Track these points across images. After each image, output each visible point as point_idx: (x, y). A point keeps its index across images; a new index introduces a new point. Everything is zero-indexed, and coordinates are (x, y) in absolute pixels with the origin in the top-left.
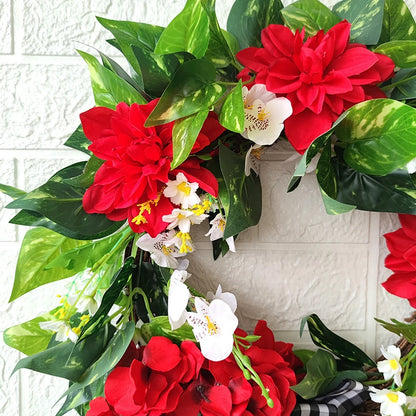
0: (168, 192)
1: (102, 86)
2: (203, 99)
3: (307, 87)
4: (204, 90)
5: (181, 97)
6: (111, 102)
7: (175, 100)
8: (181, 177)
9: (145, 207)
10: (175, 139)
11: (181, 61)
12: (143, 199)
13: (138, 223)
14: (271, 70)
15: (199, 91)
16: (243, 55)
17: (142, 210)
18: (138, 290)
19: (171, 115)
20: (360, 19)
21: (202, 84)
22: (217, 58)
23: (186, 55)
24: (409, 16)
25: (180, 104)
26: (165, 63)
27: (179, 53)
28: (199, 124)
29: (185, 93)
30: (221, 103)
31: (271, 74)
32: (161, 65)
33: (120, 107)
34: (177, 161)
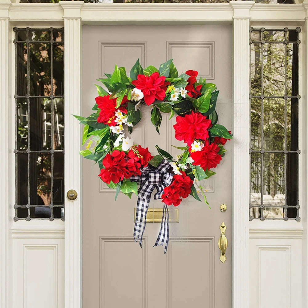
0: (116, 115)
1: (100, 92)
2: (123, 93)
3: (147, 89)
4: (123, 91)
5: (118, 92)
6: (102, 96)
7: (116, 93)
8: (119, 111)
9: (111, 119)
10: (117, 102)
11: (117, 85)
12: (111, 117)
13: (109, 123)
14: (138, 85)
15: (122, 91)
16: (133, 82)
17: (110, 120)
18: (111, 140)
19: (115, 96)
20: (165, 70)
21: (123, 89)
22: (127, 83)
23: (118, 83)
24: (175, 69)
25: (117, 94)
26: (113, 85)
27: (117, 83)
28: (122, 98)
29: (119, 91)
30: (127, 93)
31: (138, 86)
32: (112, 86)
33: (104, 96)
34: (118, 107)
